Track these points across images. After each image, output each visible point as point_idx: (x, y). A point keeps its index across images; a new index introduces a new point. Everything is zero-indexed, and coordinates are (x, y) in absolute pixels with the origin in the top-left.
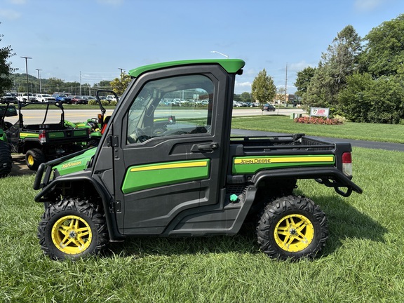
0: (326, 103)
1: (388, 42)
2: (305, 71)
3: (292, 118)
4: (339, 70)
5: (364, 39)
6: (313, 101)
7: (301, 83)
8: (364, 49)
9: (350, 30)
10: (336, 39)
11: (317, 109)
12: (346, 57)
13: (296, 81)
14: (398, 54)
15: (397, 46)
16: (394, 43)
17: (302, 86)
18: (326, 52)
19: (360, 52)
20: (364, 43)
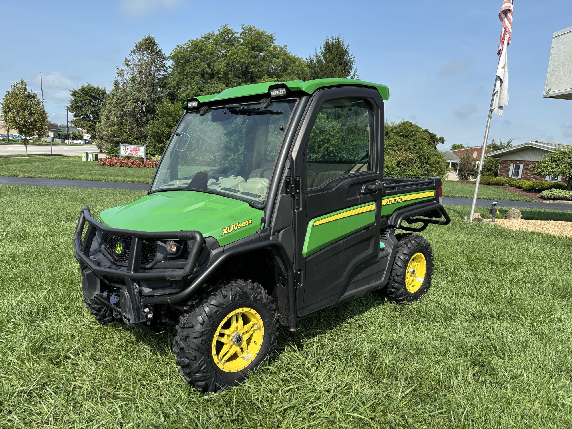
0: (132, 138)
1: (197, 67)
2: (83, 89)
3: (84, 159)
4: (144, 94)
5: (169, 58)
6: (113, 136)
7: (79, 108)
8: (169, 71)
9: (151, 42)
10: (134, 52)
11: (129, 147)
12: (150, 77)
13: (69, 105)
14: (210, 83)
15: (207, 73)
16: (205, 68)
17: (81, 112)
18: (122, 67)
19: (165, 73)
20: (170, 63)
